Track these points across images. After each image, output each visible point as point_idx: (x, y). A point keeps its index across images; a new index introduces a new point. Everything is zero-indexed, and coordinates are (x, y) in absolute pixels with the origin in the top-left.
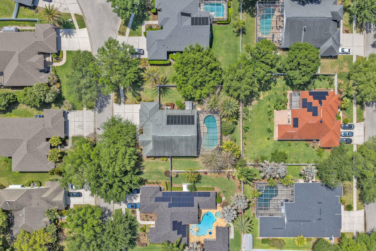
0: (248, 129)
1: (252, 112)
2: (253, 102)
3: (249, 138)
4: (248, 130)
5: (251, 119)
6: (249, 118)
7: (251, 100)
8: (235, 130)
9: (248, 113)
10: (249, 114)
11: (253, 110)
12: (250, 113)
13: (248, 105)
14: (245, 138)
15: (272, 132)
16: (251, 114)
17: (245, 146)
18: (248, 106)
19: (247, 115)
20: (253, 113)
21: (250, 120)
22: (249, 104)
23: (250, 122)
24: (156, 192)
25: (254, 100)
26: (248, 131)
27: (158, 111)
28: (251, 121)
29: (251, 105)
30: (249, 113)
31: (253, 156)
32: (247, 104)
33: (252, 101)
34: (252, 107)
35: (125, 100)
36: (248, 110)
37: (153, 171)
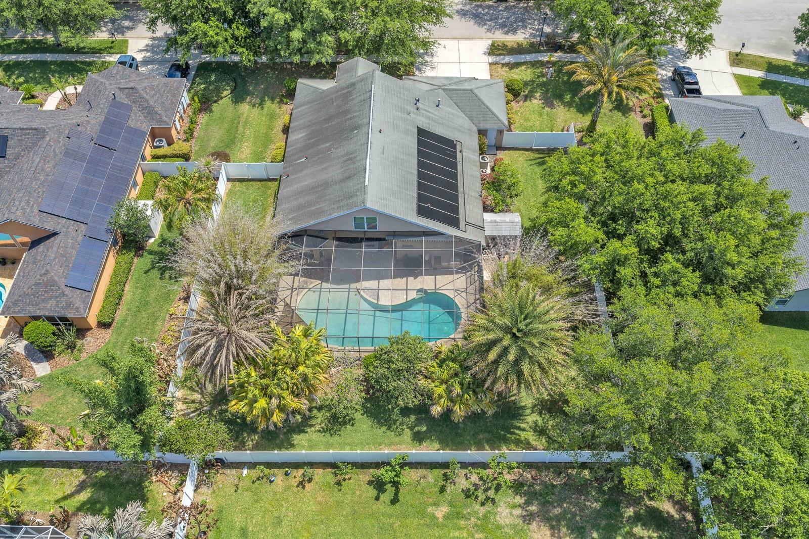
0: (388, 501)
1: (484, 524)
2: (546, 531)
3: (339, 504)
4: (386, 497)
5: (446, 517)
6: (451, 504)
7: (559, 519)
8: (384, 429)
9: (482, 497)
10: (477, 507)
11: (499, 527)
12: (482, 511)
13: (528, 503)
14: (339, 484)
16: (473, 520)
17: (295, 482)
18: (519, 500)
19: (468, 496)
20: (479, 528)
21: (441, 512)
22: (533, 508)
23: (430, 509)
24: (149, 112)
26: (377, 498)
27: (472, 120)
28: (434, 517)
29: (528, 518)
30: (483, 504)
31: (232, 528)
32: (531, 497)
33: (552, 528)
34: (514, 527)
35: (507, 64)
36: (497, 500)
37: (241, 129)
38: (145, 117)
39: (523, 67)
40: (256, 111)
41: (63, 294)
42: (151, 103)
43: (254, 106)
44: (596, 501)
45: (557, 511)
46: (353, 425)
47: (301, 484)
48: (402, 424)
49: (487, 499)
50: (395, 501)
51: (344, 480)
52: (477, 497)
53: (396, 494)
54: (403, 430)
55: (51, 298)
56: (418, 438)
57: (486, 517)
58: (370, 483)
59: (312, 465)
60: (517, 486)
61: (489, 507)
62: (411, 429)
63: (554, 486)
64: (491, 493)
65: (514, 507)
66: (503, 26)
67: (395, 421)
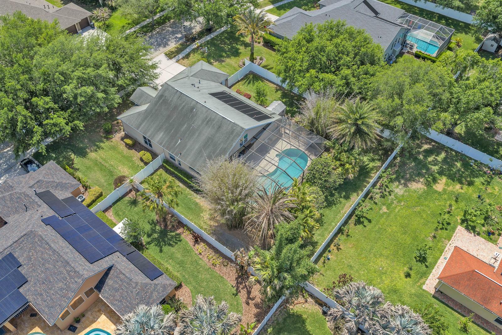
0: (368, 223)
1: (399, 199)
2: (414, 183)
3: (357, 241)
4: (366, 223)
5: (388, 209)
6: (384, 204)
7: (411, 177)
8: (334, 206)
9: (387, 194)
10: (390, 197)
11: (403, 196)
12: (393, 197)
13: (399, 182)
14: (348, 236)
15: (427, 267)
16: (395, 202)
17: (336, 251)
18: (396, 183)
19: (384, 197)
20: (399, 202)
21: (384, 209)
22: (402, 182)
23: (381, 212)
24: (61, 186)
25: (419, 181)
26: (365, 226)
27: (214, 81)
28: (385, 213)
29: (405, 185)
30: (390, 195)
32: (397, 179)
33: (414, 181)
34: (406, 191)
35: (183, 58)
36: (391, 190)
38: (62, 190)
39: (192, 55)
40: (100, 152)
41: (157, 284)
42: (57, 181)
43: (96, 151)
44: (412, 163)
45: (408, 176)
46: (324, 216)
47: (338, 249)
48: (336, 199)
49: (389, 192)
50: (370, 221)
51: (348, 233)
52: (386, 195)
53: (367, 219)
54: (339, 200)
56: (347, 197)
57: (396, 197)
58: (355, 225)
59: (331, 241)
60: (391, 181)
61: (393, 194)
62: (341, 197)
63: (398, 170)
64: (387, 189)
65: (398, 186)
66: (159, 45)
67: (333, 200)
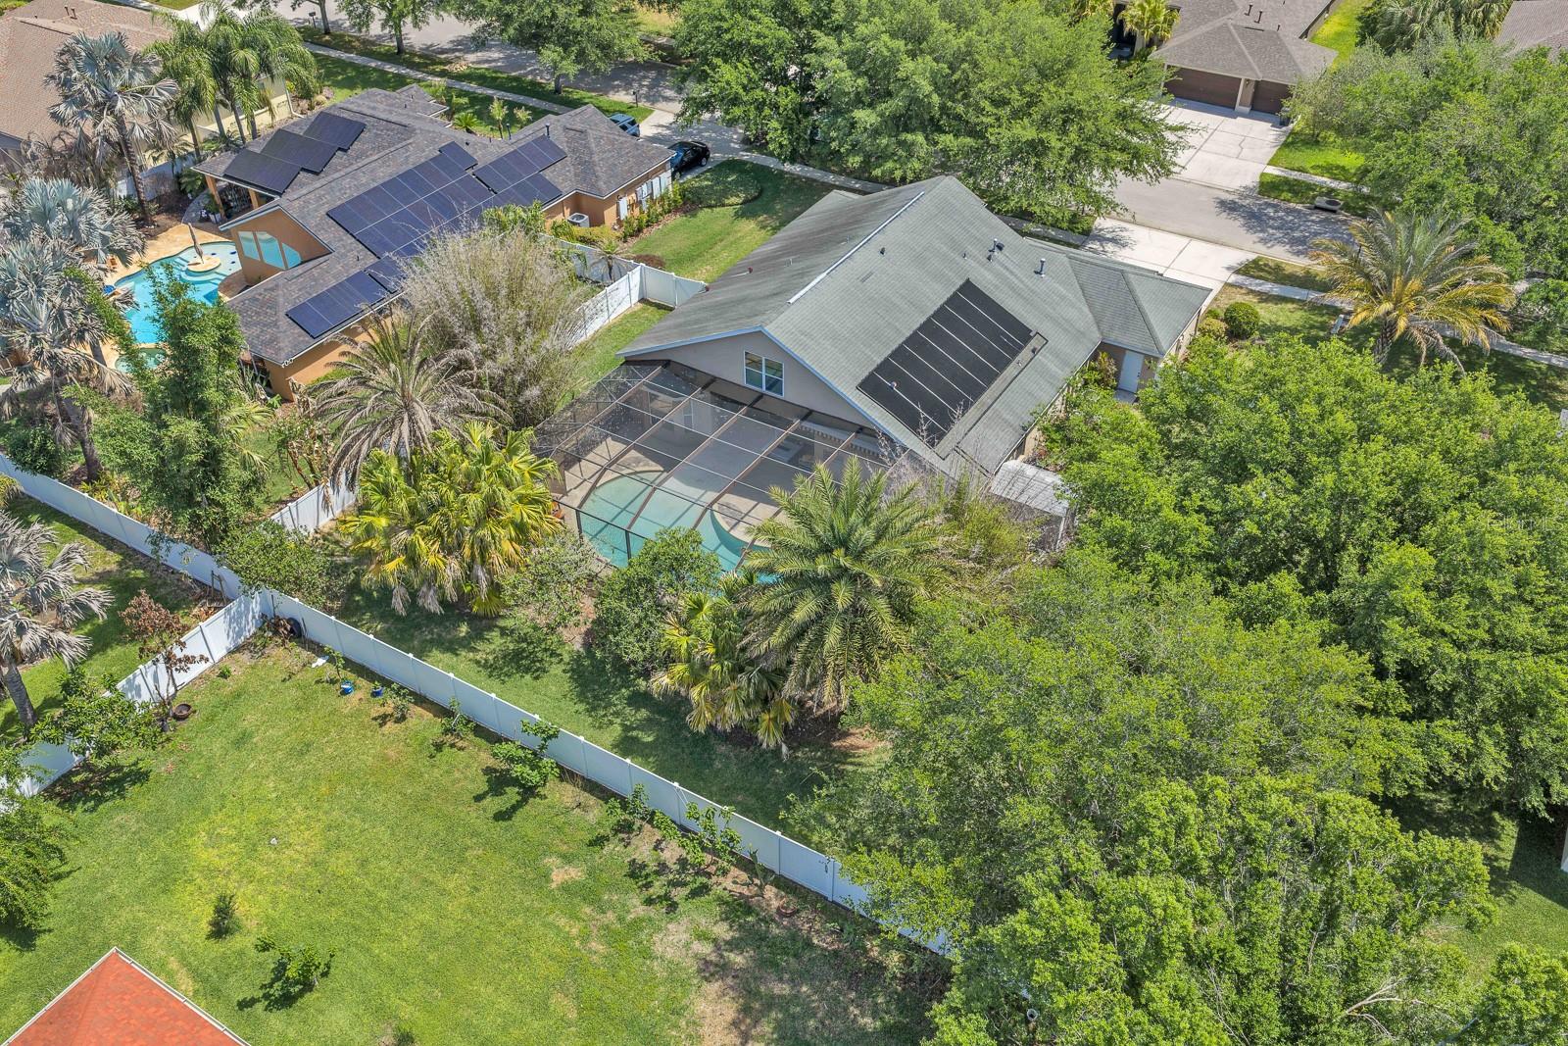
0: (492, 810)
1: (626, 935)
2: (729, 1010)
3: (412, 775)
4: (493, 804)
5: (565, 888)
6: (592, 872)
7: (771, 1003)
8: (582, 707)
10: (636, 900)
11: (647, 954)
12: (637, 909)
13: (734, 945)
14: (439, 746)
15: (244, 1004)
16: (611, 916)
17: (377, 710)
18: (723, 931)
19: (632, 875)
20: (609, 935)
21: (564, 874)
22: (738, 959)
23: (552, 861)
24: (586, 168)
26: (478, 798)
27: (1098, 323)
28: (546, 877)
29: (713, 970)
30: (649, 902)
31: (231, 725)
32: (751, 938)
33: (746, 1010)
34: (673, 968)
35: (1259, 294)
36: (681, 908)
37: (718, 247)
38: (576, 175)
39: (1290, 306)
41: (275, 324)
42: (596, 158)
43: (762, 227)
44: (875, 1015)
45: (782, 989)
46: (537, 678)
47: (383, 719)
48: (617, 714)
49: (667, 897)
50: (502, 816)
51: (452, 746)
52: (648, 885)
53: (514, 808)
54: (611, 723)
55: (256, 324)
56: (627, 745)
57: (636, 926)
58: (488, 771)
59: (421, 700)
60: (737, 908)
61: (657, 912)
62: (626, 728)
63: (809, 944)
64: (679, 894)
65: (702, 937)
67: (610, 704)
